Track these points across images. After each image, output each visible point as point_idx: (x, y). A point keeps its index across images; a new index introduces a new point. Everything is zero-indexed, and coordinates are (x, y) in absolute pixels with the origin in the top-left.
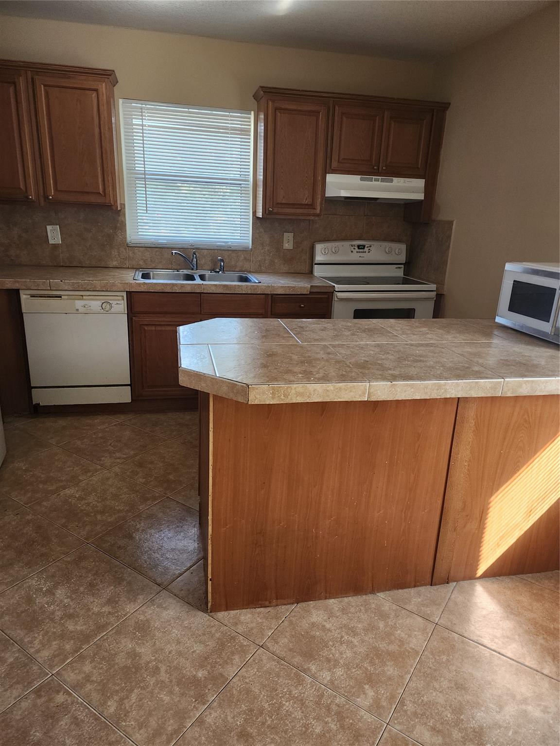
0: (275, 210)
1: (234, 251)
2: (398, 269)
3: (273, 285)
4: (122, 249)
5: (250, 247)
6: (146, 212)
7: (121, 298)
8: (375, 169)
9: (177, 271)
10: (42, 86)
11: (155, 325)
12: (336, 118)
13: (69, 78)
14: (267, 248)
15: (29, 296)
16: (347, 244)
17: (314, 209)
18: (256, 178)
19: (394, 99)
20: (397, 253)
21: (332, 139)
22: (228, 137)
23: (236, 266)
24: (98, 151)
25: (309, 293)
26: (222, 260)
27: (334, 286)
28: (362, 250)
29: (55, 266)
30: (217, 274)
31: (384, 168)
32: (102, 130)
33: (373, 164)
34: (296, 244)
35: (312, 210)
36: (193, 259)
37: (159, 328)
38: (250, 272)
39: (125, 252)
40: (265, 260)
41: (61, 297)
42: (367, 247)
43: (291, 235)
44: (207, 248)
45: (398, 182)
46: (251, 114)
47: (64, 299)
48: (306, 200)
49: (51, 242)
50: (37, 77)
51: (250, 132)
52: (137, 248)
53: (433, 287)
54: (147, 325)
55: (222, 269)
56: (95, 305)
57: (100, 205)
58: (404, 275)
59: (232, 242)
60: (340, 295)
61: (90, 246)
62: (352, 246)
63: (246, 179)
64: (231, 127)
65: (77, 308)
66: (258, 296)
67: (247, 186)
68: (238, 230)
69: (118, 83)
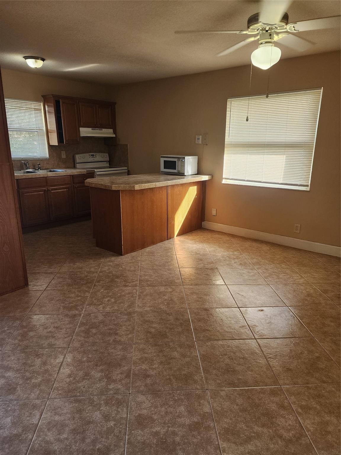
1: (42, 160)
2: (107, 164)
5: (48, 158)
12: (80, 107)
14: (55, 158)
16: (87, 154)
17: (78, 141)
20: (106, 157)
26: (39, 164)
27: (94, 170)
28: (93, 157)
31: (99, 125)
33: (95, 124)
34: (67, 155)
38: (54, 168)
40: (55, 163)
42: (95, 155)
45: (104, 130)
46: (41, 103)
51: (42, 110)
53: (126, 168)
54: (26, 193)
55: (40, 168)
58: (109, 165)
60: (98, 173)
62: (89, 155)
64: (34, 108)
67: (43, 132)
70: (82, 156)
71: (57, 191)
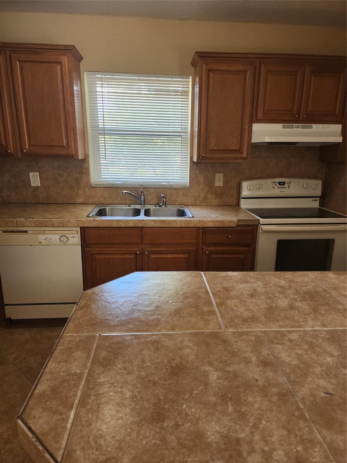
0: (208, 156)
1: (175, 189)
2: (314, 202)
3: (204, 219)
4: (87, 189)
5: (188, 185)
6: (105, 160)
7: (76, 232)
8: (296, 118)
9: (129, 206)
10: (18, 62)
11: (104, 254)
12: (262, 75)
13: (39, 54)
14: (201, 186)
15: (2, 232)
16: (269, 181)
17: (242, 153)
18: (193, 130)
19: (315, 56)
20: (314, 188)
21: (258, 94)
22: (171, 98)
23: (176, 201)
24: (62, 112)
25: (236, 226)
26: (165, 197)
27: (259, 220)
28: (283, 186)
29: (36, 203)
30: (160, 208)
31: (304, 116)
32: (65, 95)
33: (295, 113)
34: (226, 182)
35: (240, 155)
36: (141, 196)
37: (107, 257)
38: (187, 205)
39: (89, 191)
40: (200, 196)
41: (27, 232)
42: (287, 183)
43: (222, 175)
44: (153, 187)
45: (317, 128)
46: (189, 79)
47: (29, 234)
48: (234, 146)
49: (33, 185)
50: (13, 55)
51: (188, 93)
52: (98, 188)
54: (97, 254)
55: (165, 204)
56: (55, 238)
57: (63, 156)
58: (320, 206)
59: (174, 182)
60: (265, 228)
61: (62, 187)
62: (274, 183)
63: (186, 131)
64: (173, 90)
65: (40, 241)
66: (191, 229)
67: (186, 137)
68: (179, 172)
69: (83, 59)
70: (256, 185)
71: (164, 256)
